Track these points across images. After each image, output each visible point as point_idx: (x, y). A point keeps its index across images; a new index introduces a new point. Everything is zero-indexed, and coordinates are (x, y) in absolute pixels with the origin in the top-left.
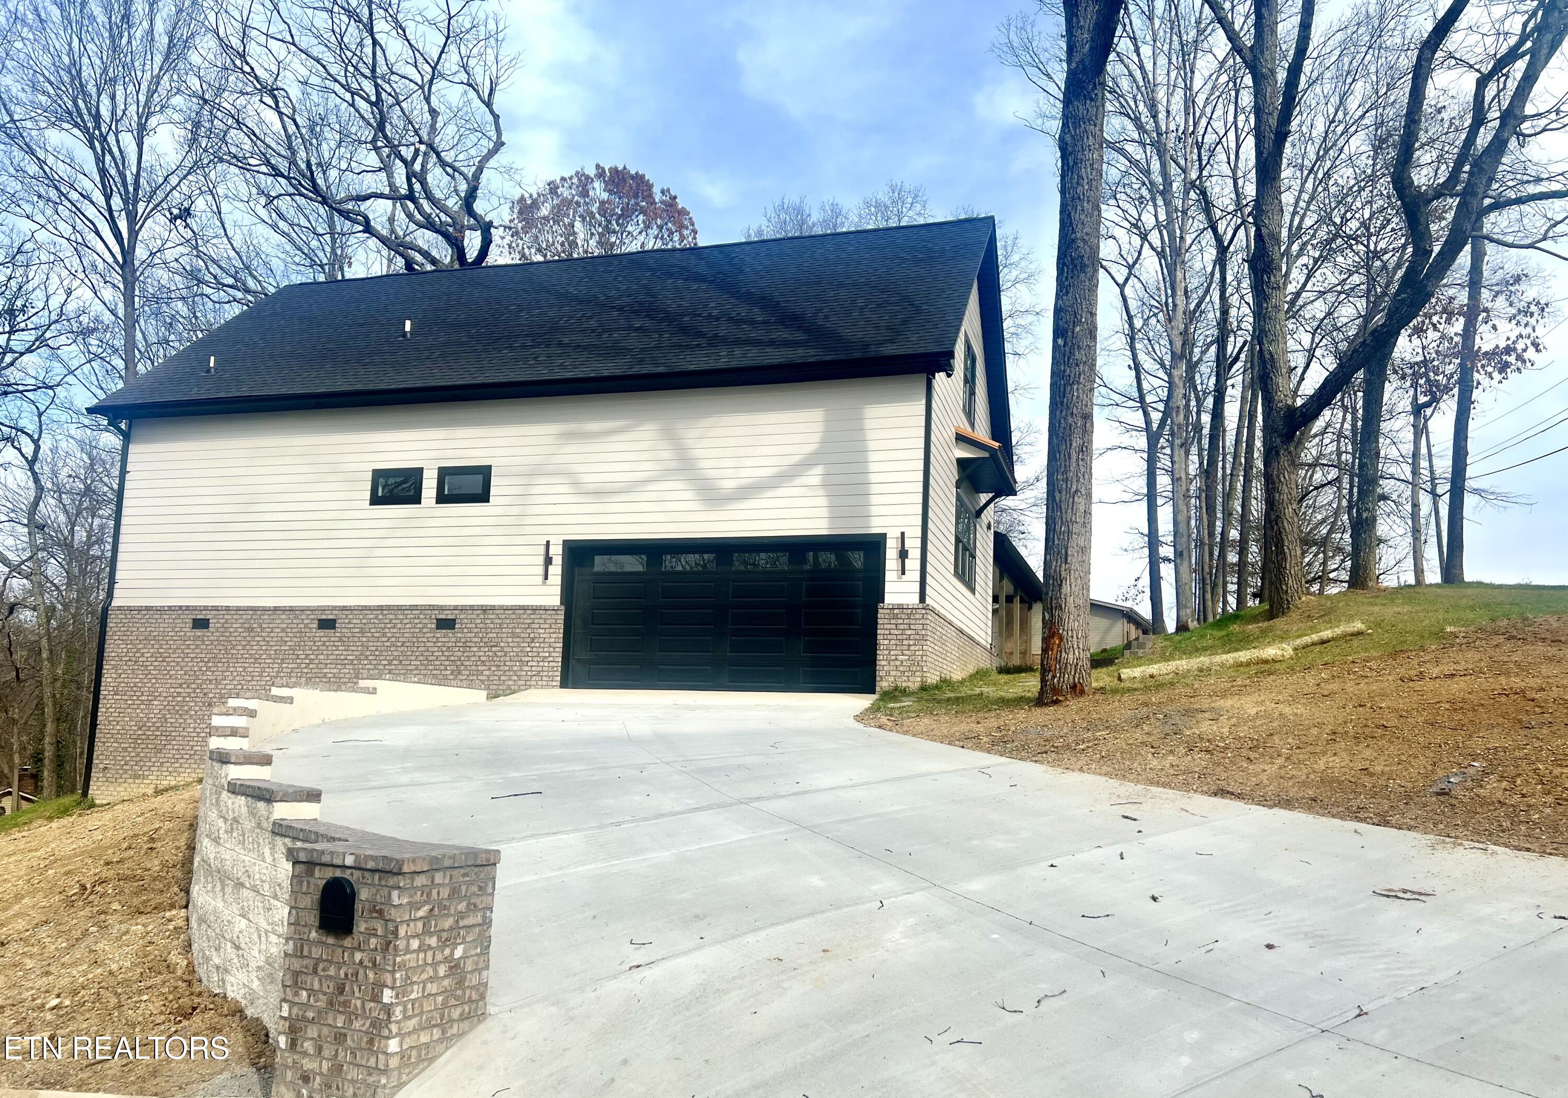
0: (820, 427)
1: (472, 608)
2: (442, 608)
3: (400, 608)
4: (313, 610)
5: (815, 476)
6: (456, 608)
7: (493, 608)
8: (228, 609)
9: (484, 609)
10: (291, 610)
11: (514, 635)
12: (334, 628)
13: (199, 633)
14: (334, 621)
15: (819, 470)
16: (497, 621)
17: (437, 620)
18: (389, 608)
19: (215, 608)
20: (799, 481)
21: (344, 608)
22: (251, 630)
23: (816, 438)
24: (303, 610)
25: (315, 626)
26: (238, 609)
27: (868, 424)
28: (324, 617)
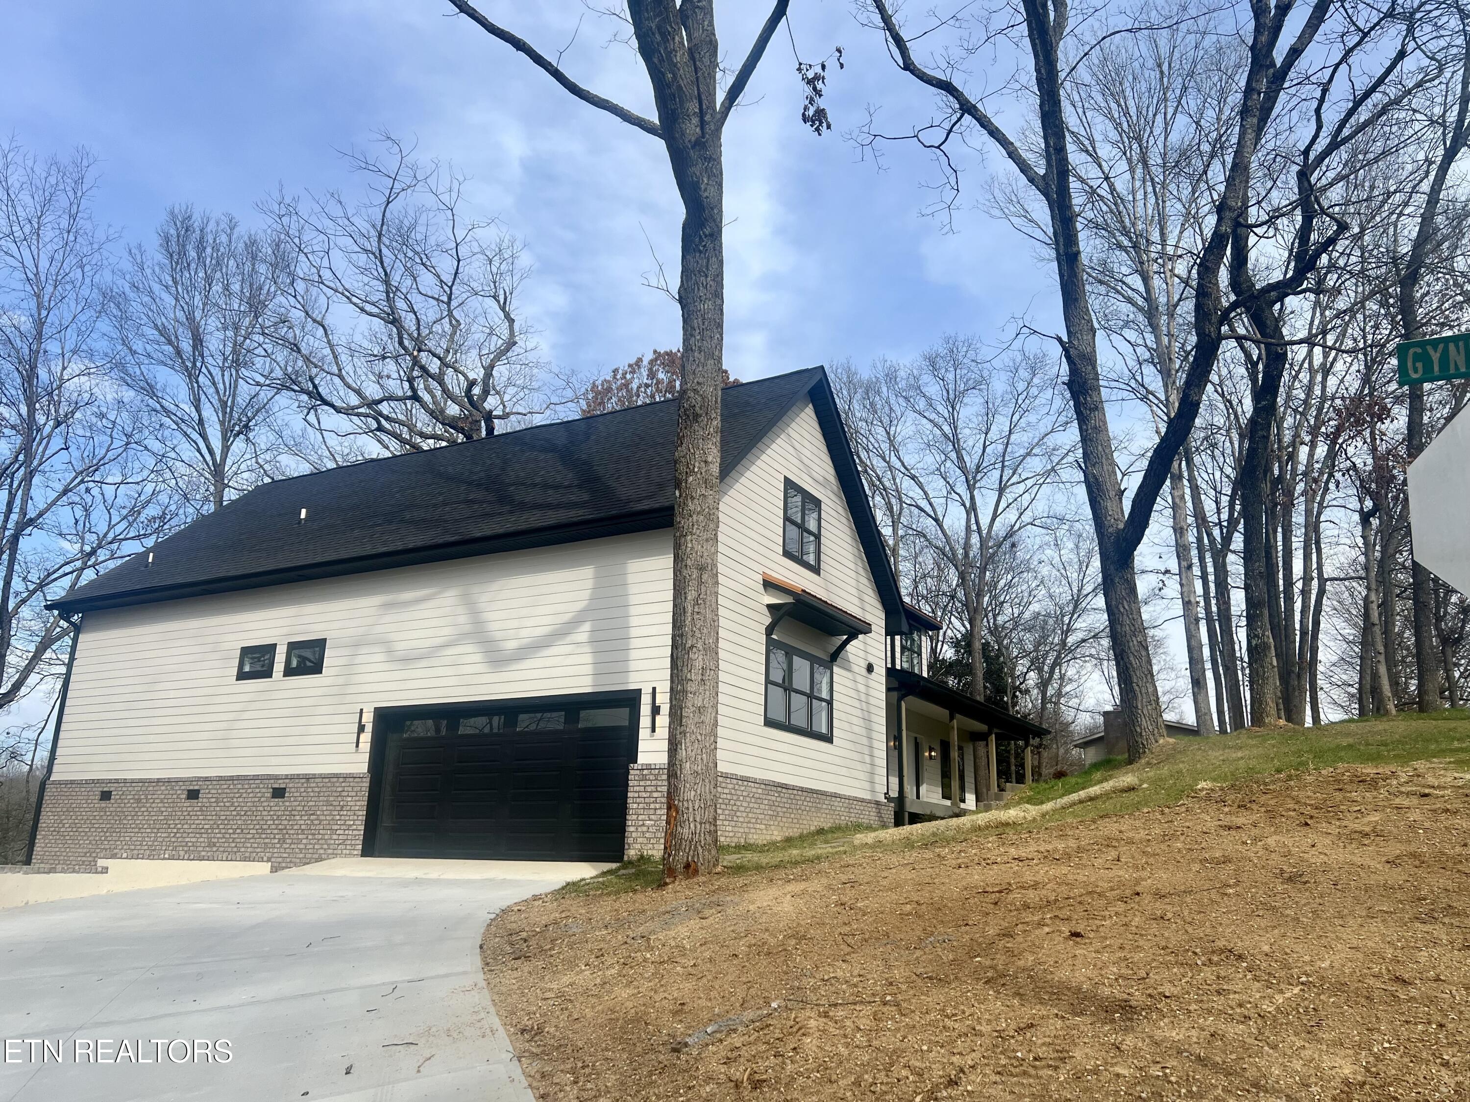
0: (590, 584)
1: (298, 777)
2: (276, 778)
3: (245, 778)
4: (184, 781)
5: (582, 634)
6: (287, 777)
7: (314, 777)
8: (125, 781)
9: (308, 778)
10: (169, 781)
11: (329, 803)
12: (197, 798)
13: (103, 804)
14: (198, 791)
15: (587, 627)
16: (317, 789)
17: (274, 789)
18: (239, 778)
19: (117, 781)
20: (569, 639)
21: (206, 779)
22: (139, 801)
23: (586, 594)
24: (177, 781)
25: (184, 796)
26: (133, 781)
27: (631, 579)
28: (191, 788)
